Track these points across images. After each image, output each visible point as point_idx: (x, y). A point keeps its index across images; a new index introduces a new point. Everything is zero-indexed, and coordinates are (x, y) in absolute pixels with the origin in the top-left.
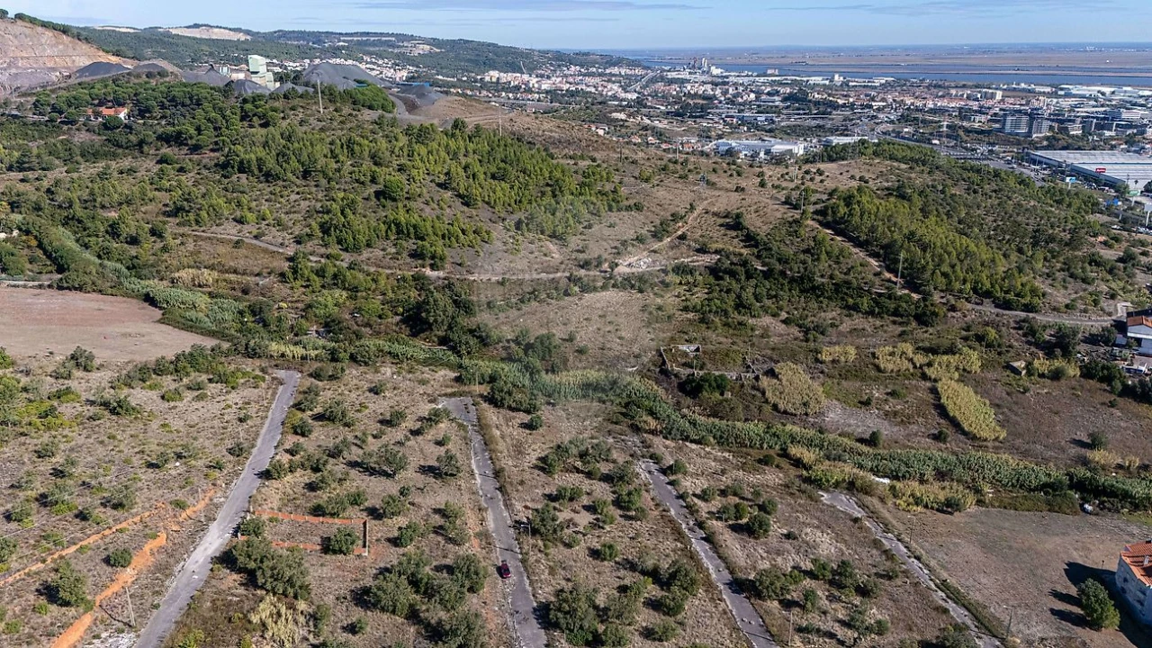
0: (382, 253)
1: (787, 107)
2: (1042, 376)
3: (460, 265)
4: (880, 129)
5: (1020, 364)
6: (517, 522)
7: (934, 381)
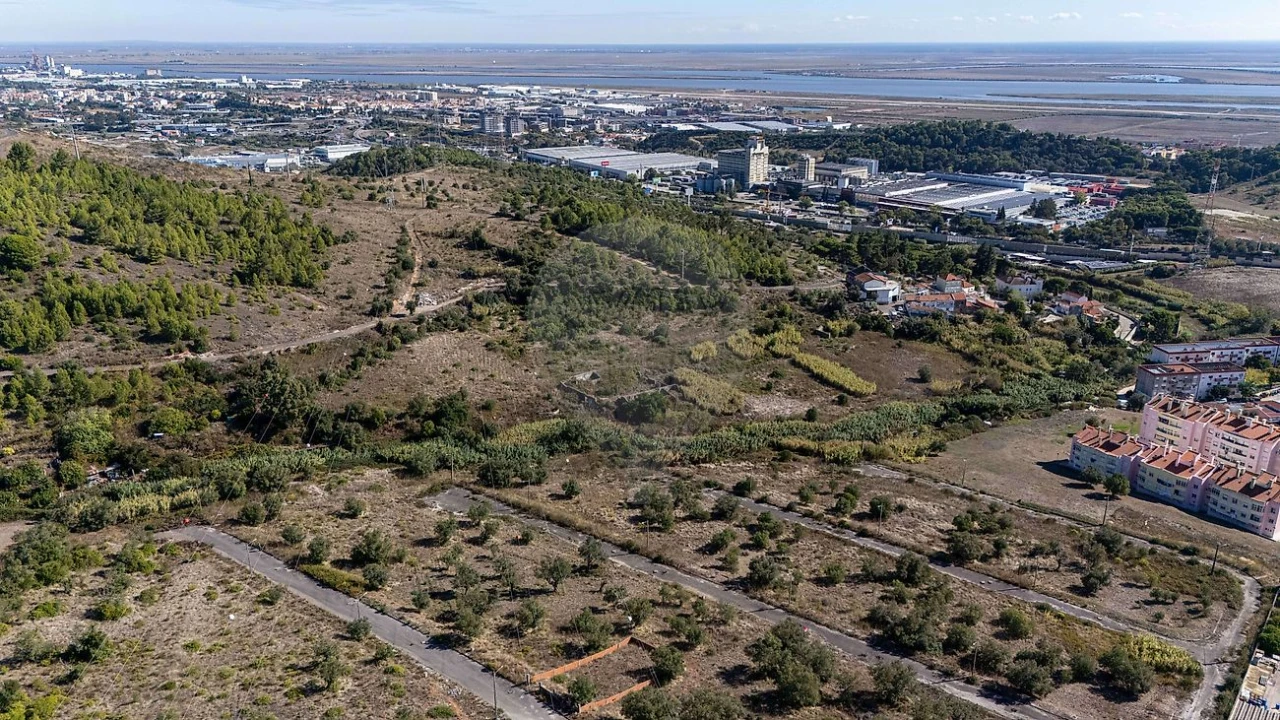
0: (88, 345)
1: (230, 115)
2: (841, 335)
3: (229, 339)
4: (358, 133)
5: (820, 329)
6: (725, 583)
7: (786, 357)
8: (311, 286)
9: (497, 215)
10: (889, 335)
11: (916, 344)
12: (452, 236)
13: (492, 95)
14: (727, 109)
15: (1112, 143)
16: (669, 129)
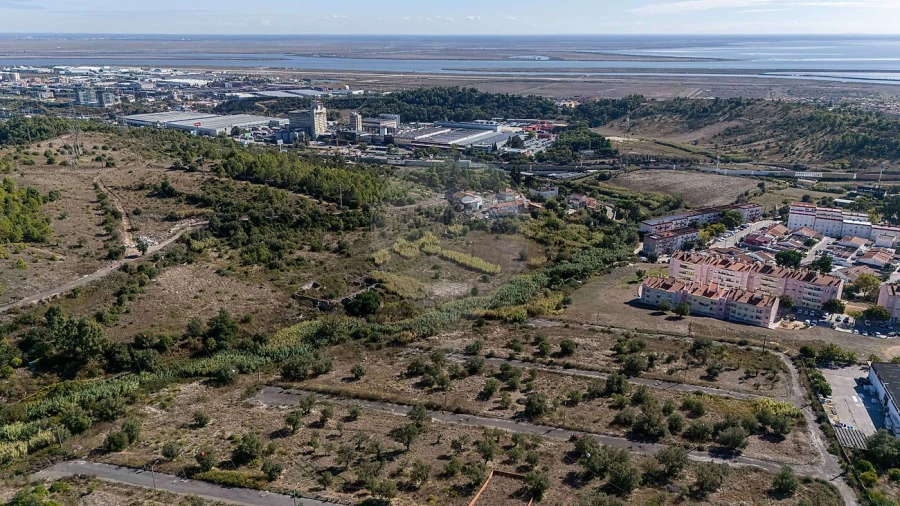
2: (460, 235)
5: (446, 233)
6: (513, 418)
7: (435, 254)
8: (43, 240)
9: (172, 169)
10: (487, 232)
11: (504, 236)
12: (141, 188)
13: (68, 74)
14: (270, 82)
15: (537, 98)
16: (232, 97)
